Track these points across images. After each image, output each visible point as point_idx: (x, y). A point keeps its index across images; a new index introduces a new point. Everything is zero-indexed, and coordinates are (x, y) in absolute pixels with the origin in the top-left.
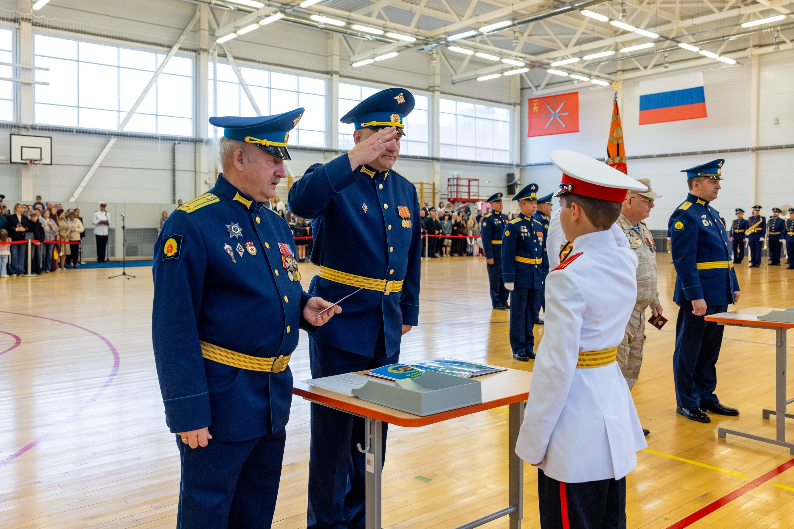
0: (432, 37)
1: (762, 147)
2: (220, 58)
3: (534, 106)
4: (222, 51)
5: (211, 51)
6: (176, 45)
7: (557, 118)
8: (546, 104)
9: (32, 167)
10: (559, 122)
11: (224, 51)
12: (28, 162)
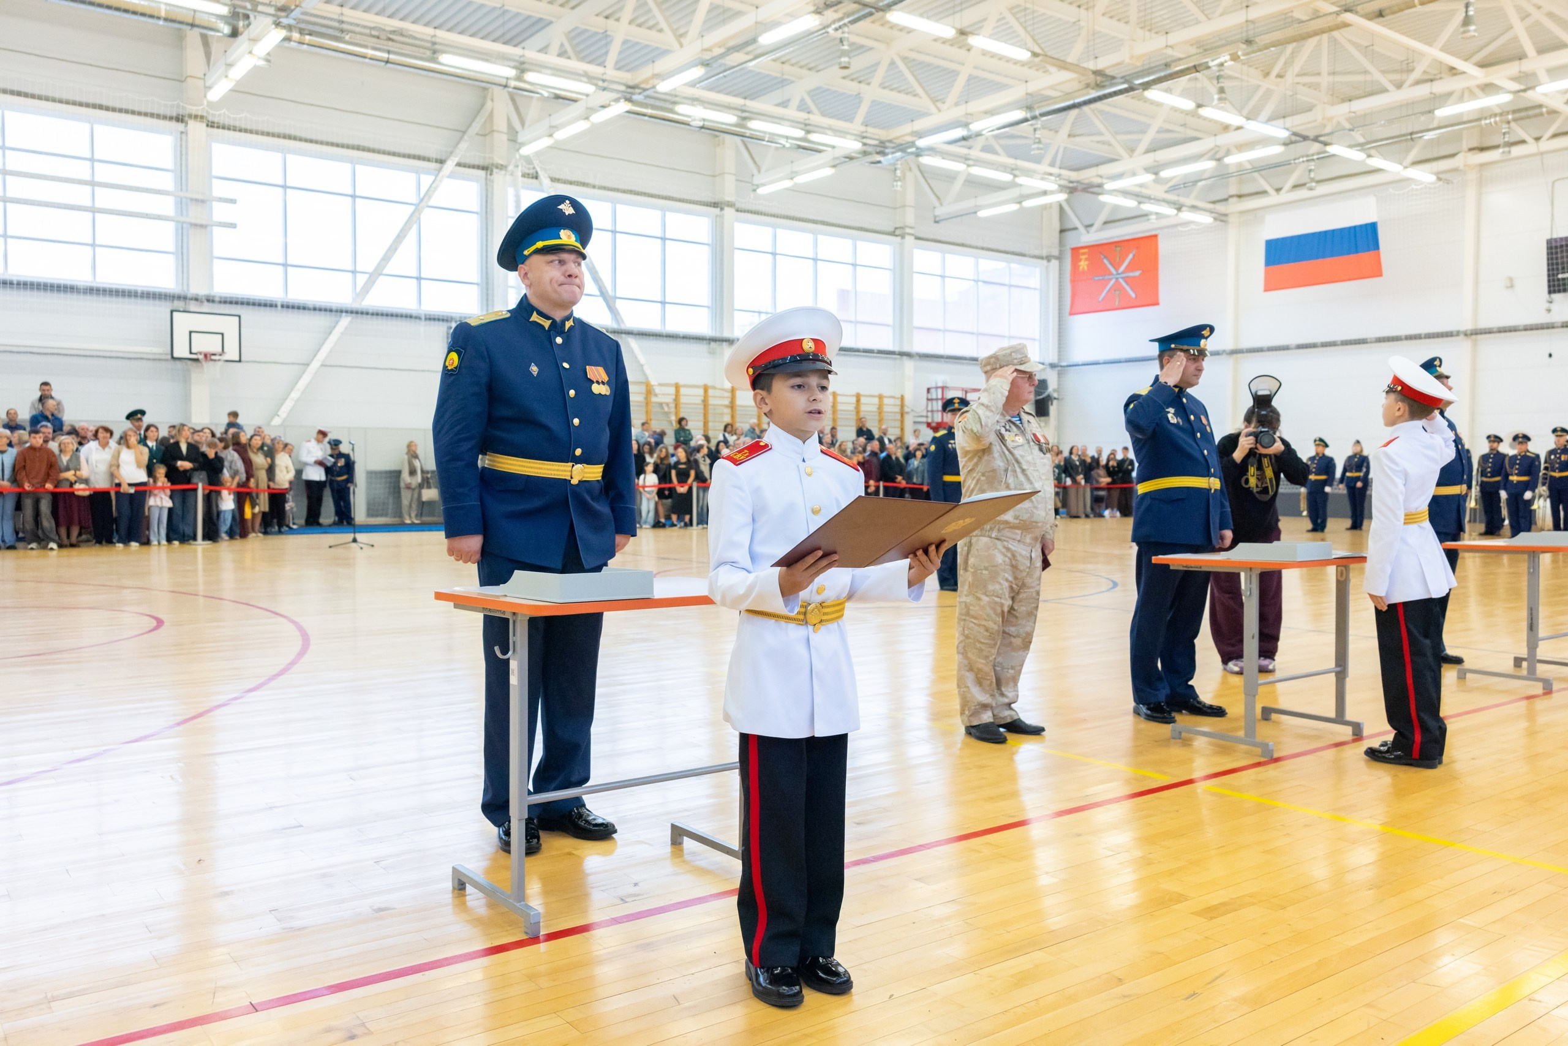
0: (890, 141)
1: (1485, 329)
2: (526, 180)
3: (1080, 260)
4: (529, 169)
5: (511, 168)
6: (452, 158)
7: (1121, 281)
8: (1102, 257)
9: (207, 366)
10: (1124, 288)
11: (534, 168)
12: (201, 357)
